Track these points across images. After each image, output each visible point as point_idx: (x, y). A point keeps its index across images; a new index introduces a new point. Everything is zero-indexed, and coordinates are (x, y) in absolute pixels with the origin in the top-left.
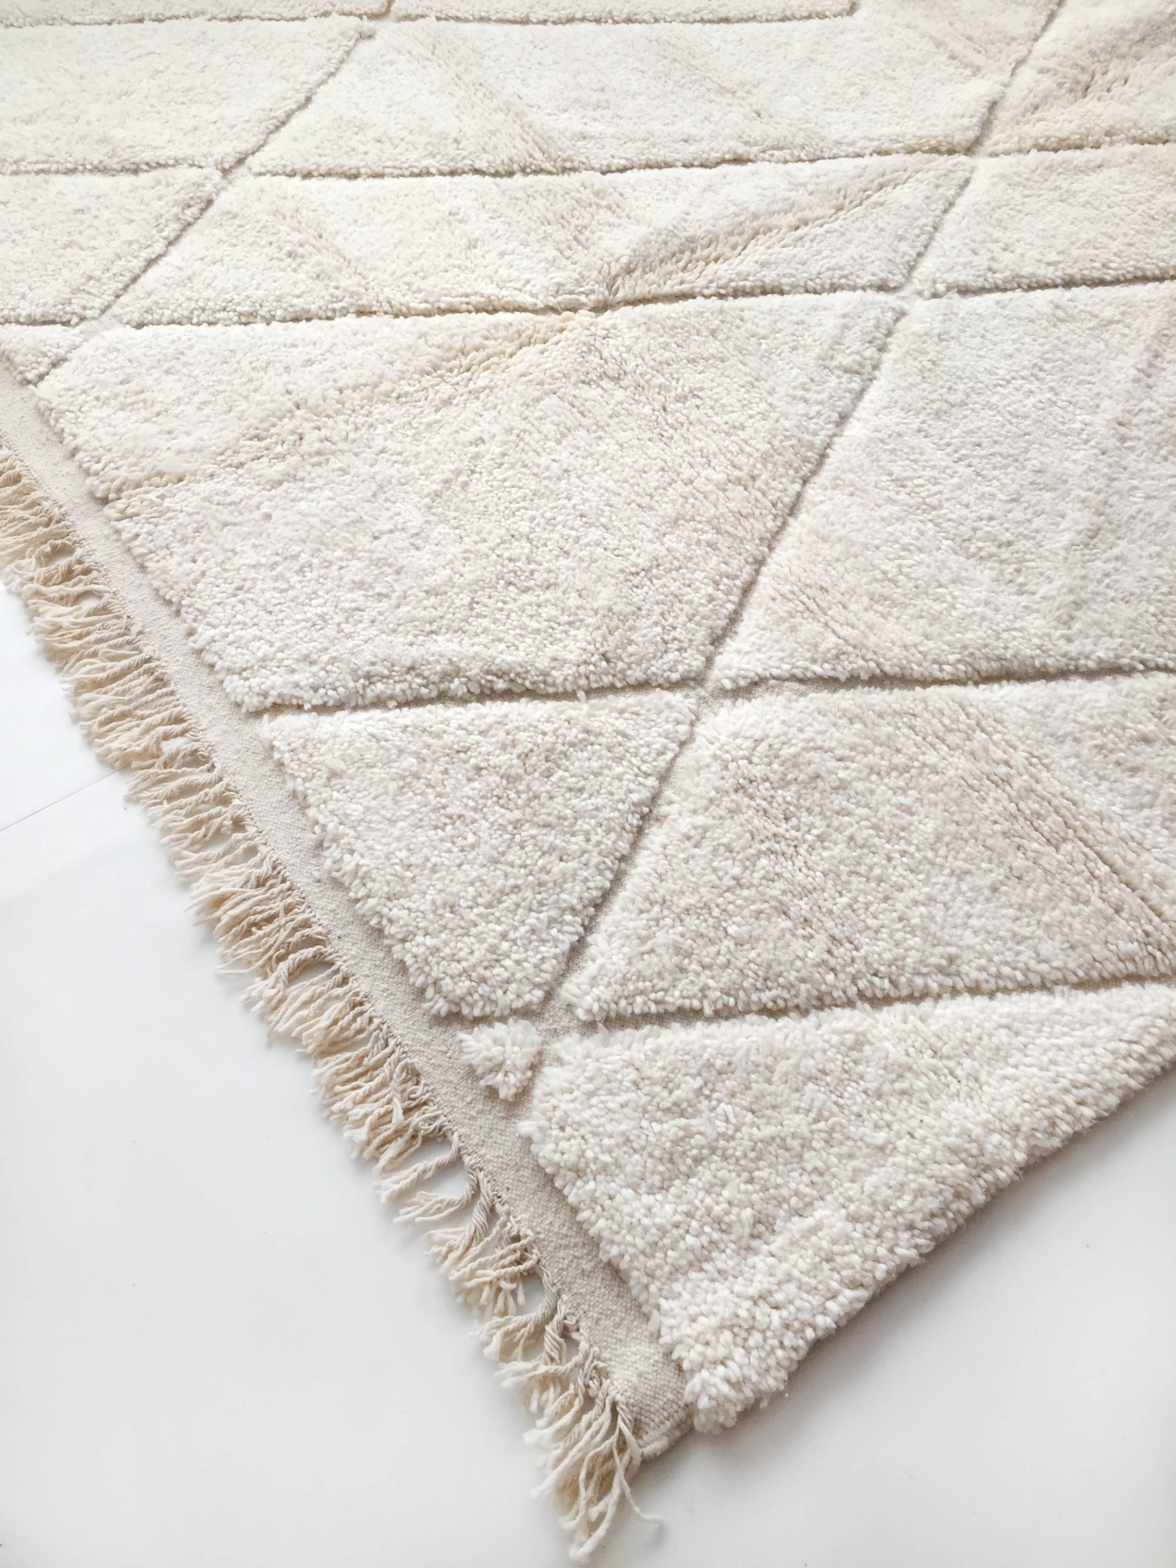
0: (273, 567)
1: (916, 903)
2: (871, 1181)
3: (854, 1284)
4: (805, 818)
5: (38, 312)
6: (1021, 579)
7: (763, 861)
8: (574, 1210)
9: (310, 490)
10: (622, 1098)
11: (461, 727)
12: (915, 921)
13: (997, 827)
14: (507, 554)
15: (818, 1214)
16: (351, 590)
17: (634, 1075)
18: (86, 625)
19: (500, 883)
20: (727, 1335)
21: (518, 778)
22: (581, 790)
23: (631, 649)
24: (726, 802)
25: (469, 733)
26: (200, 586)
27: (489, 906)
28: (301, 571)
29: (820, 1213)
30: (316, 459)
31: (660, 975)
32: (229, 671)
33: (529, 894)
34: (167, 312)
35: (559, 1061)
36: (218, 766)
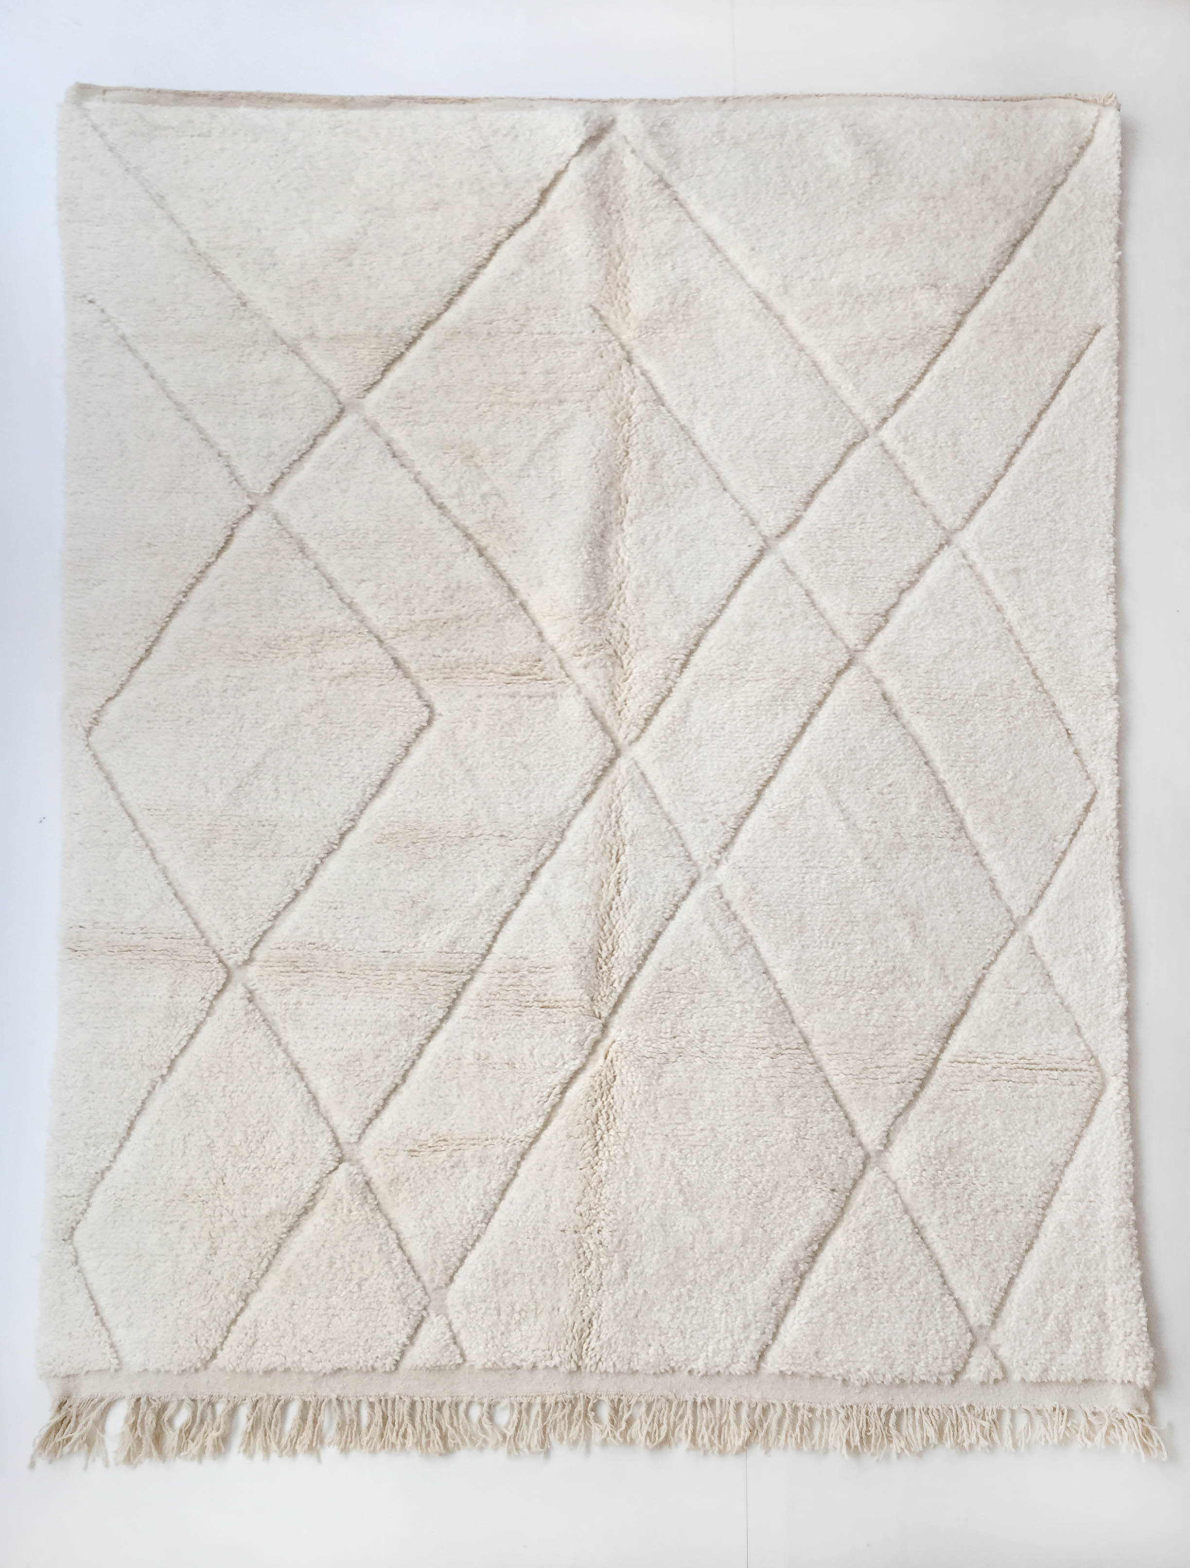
0: (679, 1310)
1: (1024, 1157)
2: (1110, 1266)
3: (1138, 1301)
4: (963, 1169)
5: (409, 1330)
6: (914, 979)
7: (972, 1202)
8: (1058, 1381)
9: (640, 1261)
10: (1029, 1333)
11: (827, 1281)
12: (1031, 1164)
13: (1016, 1098)
14: (745, 1193)
15: (1109, 1294)
16: (718, 1281)
17: (1024, 1322)
18: (653, 1421)
19: (914, 1317)
20: (1130, 1358)
21: (869, 1274)
22: (891, 1251)
23: (836, 1176)
24: (938, 1196)
25: (832, 1279)
26: (668, 1351)
27: (920, 1329)
28: (691, 1298)
29: (1109, 1292)
30: (623, 1246)
31: (992, 1281)
32: (728, 1367)
33: (925, 1309)
34: (454, 1259)
35: (999, 1345)
36: (775, 1401)
